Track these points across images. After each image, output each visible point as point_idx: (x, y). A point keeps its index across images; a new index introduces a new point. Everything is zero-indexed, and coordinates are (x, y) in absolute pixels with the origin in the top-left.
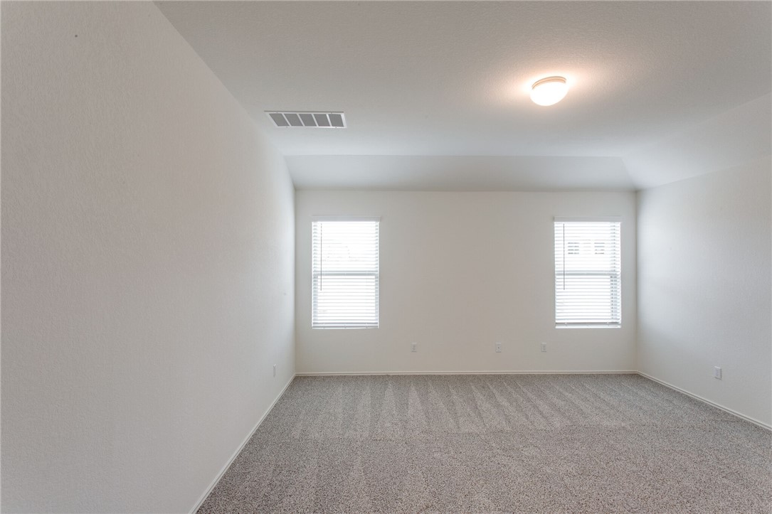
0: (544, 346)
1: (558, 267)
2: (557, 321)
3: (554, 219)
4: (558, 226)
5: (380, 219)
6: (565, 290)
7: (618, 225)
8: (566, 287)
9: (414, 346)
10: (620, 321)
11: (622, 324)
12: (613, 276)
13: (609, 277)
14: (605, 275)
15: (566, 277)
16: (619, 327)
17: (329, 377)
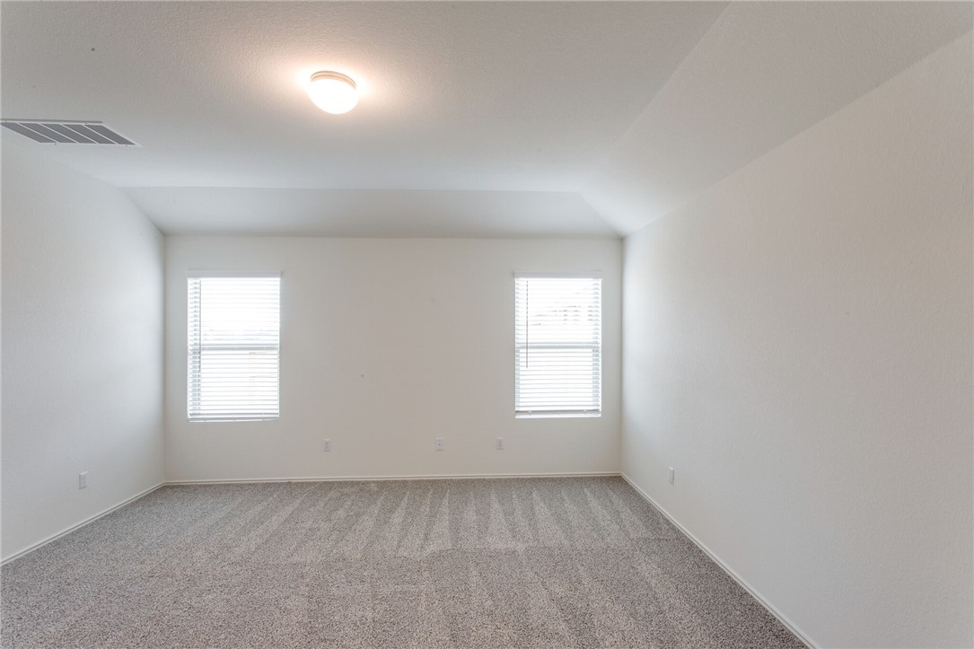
0: (500, 442)
1: (520, 337)
2: (517, 409)
3: (514, 275)
4: (521, 284)
5: (282, 275)
6: (529, 368)
7: (599, 281)
8: (529, 364)
9: (327, 443)
10: (600, 408)
11: (602, 413)
12: (595, 350)
13: (591, 350)
14: (587, 347)
15: (529, 350)
16: (600, 415)
17: (205, 486)
